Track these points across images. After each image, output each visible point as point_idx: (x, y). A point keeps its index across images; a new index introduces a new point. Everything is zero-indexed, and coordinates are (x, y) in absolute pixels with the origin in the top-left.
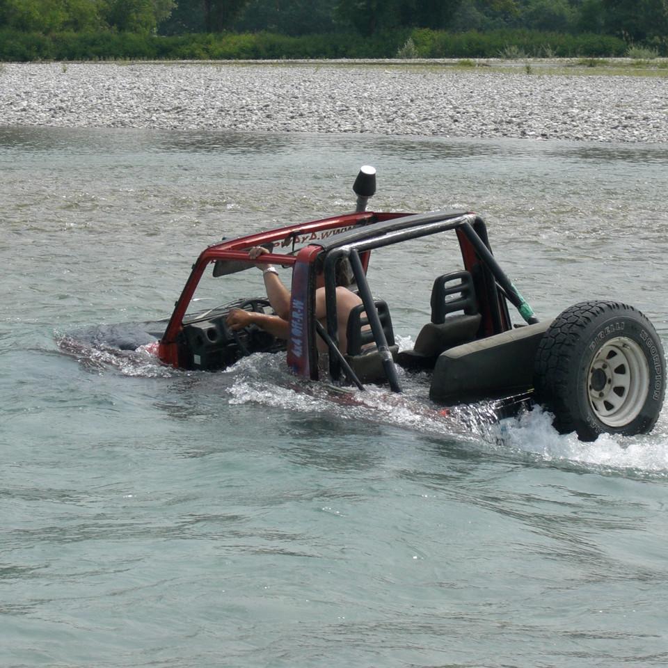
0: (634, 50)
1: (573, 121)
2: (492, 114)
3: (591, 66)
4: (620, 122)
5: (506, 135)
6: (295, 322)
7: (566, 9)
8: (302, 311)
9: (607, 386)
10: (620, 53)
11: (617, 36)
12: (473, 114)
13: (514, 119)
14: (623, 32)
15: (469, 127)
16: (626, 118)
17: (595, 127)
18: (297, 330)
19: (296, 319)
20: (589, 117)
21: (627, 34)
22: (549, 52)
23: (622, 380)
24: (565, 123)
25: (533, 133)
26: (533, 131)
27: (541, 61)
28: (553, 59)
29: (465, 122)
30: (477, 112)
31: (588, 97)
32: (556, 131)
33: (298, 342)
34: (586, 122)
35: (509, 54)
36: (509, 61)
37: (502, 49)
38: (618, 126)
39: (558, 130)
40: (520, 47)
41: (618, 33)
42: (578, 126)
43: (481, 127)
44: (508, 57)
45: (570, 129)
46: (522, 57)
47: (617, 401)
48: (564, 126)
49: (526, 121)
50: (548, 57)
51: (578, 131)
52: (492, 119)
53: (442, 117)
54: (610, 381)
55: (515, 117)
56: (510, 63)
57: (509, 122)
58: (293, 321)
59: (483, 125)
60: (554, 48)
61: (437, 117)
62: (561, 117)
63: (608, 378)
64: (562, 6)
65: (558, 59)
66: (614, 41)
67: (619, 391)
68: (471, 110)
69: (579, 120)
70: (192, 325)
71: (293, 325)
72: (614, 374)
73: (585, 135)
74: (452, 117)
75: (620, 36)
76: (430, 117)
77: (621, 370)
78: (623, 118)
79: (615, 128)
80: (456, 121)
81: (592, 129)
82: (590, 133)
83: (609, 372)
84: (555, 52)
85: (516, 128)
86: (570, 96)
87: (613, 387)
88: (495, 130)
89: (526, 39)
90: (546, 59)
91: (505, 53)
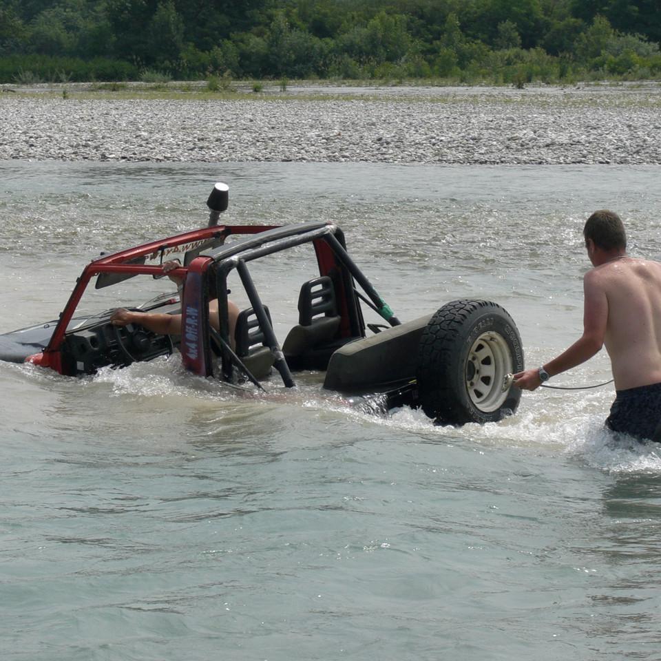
0: (147, 74)
1: (147, 143)
2: (66, 138)
3: (114, 90)
4: (194, 144)
5: (86, 158)
6: (190, 328)
7: (63, 34)
8: (196, 317)
9: (476, 376)
10: (133, 78)
11: (128, 60)
12: (46, 138)
13: (89, 143)
14: (134, 57)
15: (47, 151)
16: (199, 140)
17: (172, 149)
18: (191, 335)
19: (190, 325)
20: (163, 140)
21: (139, 59)
22: (63, 76)
23: (488, 371)
24: (141, 146)
25: (113, 156)
26: (112, 154)
27: (57, 86)
28: (68, 84)
29: (41, 147)
30: (50, 137)
31: (150, 120)
32: (134, 154)
33: (193, 346)
34: (161, 144)
35: (24, 79)
36: (24, 86)
37: (16, 74)
38: (195, 148)
39: (136, 152)
40: (34, 72)
41: (129, 57)
42: (154, 148)
43: (59, 151)
44: (24, 83)
45: (148, 151)
46: (37, 82)
47: (485, 389)
48: (142, 149)
49: (102, 145)
50: (61, 82)
51: (157, 153)
52: (68, 143)
53: (16, 142)
54: (478, 372)
55: (89, 140)
56: (25, 89)
57: (86, 146)
58: (187, 327)
59: (60, 149)
60: (68, 73)
61: (12, 142)
62: (135, 140)
63: (477, 369)
64: (59, 31)
65: (73, 84)
66: (126, 66)
67: (486, 380)
68: (43, 135)
69: (153, 142)
70: (75, 334)
71: (187, 330)
72: (481, 365)
73: (165, 157)
74: (27, 142)
75: (132, 61)
76: (5, 142)
77: (487, 361)
78: (196, 140)
79: (192, 149)
80: (32, 145)
81: (169, 151)
82: (169, 155)
83: (477, 364)
84: (70, 77)
85: (94, 151)
86: (132, 120)
87: (481, 376)
88: (74, 153)
89: (37, 65)
90: (61, 85)
91: (20, 79)
